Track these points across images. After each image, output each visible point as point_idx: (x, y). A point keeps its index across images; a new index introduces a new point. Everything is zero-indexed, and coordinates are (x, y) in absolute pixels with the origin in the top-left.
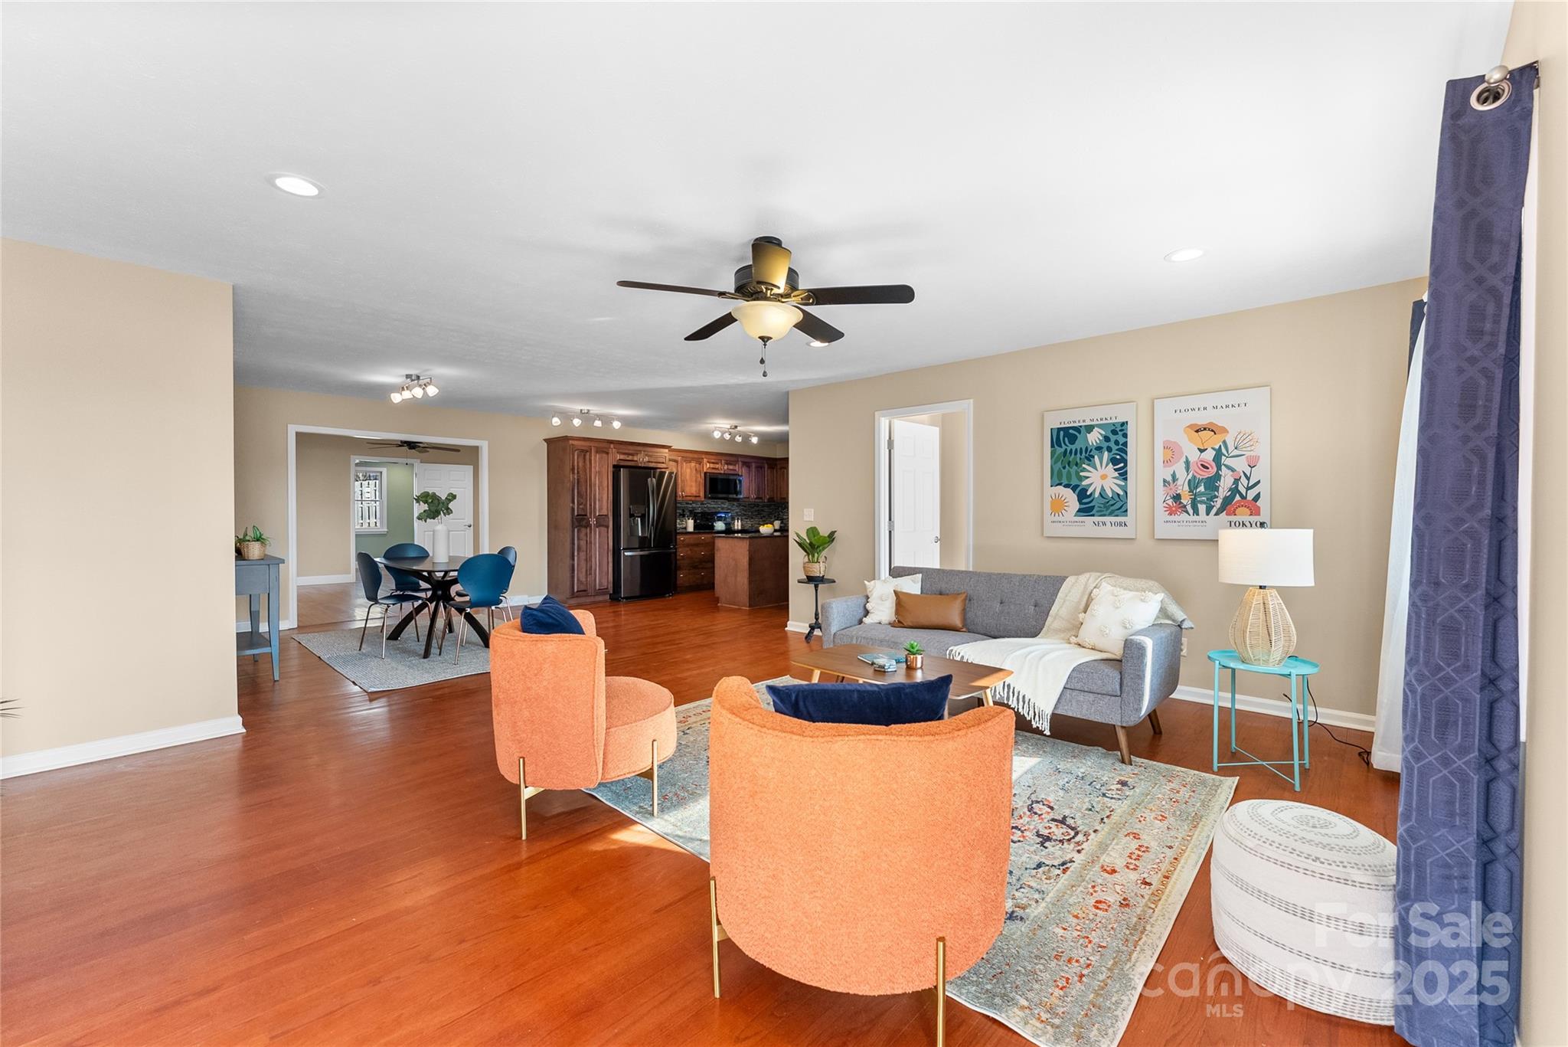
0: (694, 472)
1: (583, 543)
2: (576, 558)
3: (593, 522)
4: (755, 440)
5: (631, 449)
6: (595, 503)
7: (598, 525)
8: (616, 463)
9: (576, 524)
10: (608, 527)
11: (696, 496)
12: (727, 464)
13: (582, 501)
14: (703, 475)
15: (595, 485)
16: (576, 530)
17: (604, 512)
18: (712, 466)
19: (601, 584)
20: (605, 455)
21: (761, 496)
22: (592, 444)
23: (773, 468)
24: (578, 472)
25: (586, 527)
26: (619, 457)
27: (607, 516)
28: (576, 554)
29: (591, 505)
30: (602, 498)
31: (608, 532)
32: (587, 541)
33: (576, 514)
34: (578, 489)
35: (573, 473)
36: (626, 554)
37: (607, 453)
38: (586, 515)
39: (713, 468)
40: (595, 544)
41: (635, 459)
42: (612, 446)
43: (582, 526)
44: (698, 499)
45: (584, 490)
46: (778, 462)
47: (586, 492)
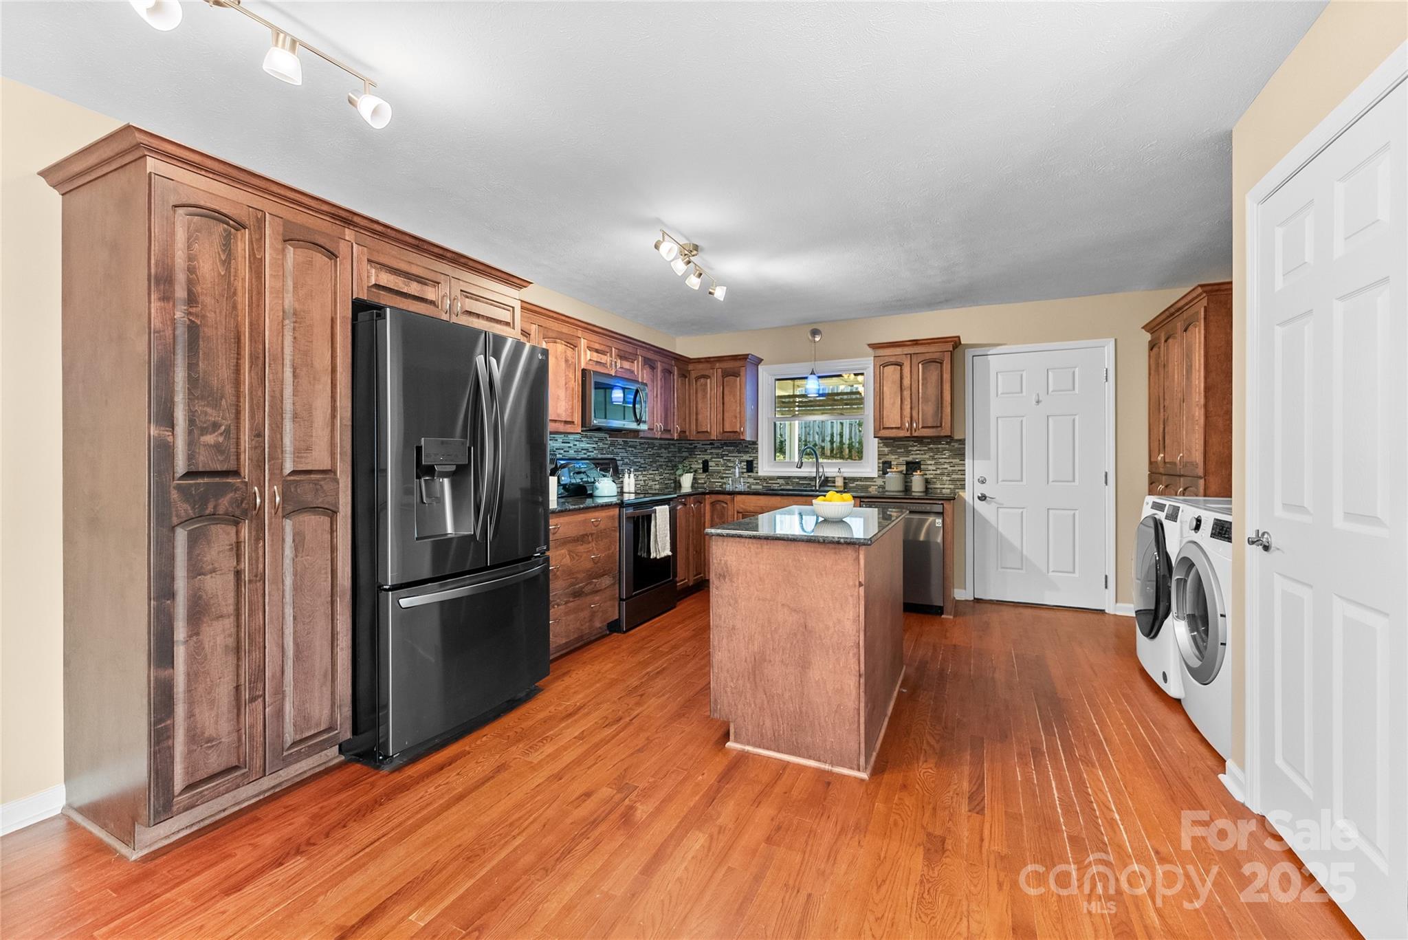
0: (563, 364)
1: (219, 586)
2: (180, 653)
3: (270, 495)
4: (720, 293)
5: (419, 264)
6: (278, 428)
7: (293, 506)
8: (364, 296)
9: (183, 508)
10: (332, 513)
11: (566, 422)
12: (622, 358)
13: (213, 415)
14: (579, 374)
15: (279, 358)
16: (181, 536)
17: (319, 459)
18: (596, 356)
19: (303, 718)
20: (320, 259)
21: (669, 428)
22: (268, 206)
23: (686, 377)
24: (192, 299)
25: (235, 521)
26: (376, 276)
27: (330, 472)
28: (180, 633)
29: (259, 435)
30: (310, 409)
31: (332, 531)
32: (238, 574)
33: (181, 467)
34: (192, 366)
35: (167, 297)
36: (404, 602)
37: (333, 255)
38: (236, 473)
39: (598, 363)
40: (279, 580)
41: (430, 294)
42: (349, 234)
43: (214, 518)
44: (569, 428)
45: (225, 373)
46: (691, 367)
47: (237, 383)
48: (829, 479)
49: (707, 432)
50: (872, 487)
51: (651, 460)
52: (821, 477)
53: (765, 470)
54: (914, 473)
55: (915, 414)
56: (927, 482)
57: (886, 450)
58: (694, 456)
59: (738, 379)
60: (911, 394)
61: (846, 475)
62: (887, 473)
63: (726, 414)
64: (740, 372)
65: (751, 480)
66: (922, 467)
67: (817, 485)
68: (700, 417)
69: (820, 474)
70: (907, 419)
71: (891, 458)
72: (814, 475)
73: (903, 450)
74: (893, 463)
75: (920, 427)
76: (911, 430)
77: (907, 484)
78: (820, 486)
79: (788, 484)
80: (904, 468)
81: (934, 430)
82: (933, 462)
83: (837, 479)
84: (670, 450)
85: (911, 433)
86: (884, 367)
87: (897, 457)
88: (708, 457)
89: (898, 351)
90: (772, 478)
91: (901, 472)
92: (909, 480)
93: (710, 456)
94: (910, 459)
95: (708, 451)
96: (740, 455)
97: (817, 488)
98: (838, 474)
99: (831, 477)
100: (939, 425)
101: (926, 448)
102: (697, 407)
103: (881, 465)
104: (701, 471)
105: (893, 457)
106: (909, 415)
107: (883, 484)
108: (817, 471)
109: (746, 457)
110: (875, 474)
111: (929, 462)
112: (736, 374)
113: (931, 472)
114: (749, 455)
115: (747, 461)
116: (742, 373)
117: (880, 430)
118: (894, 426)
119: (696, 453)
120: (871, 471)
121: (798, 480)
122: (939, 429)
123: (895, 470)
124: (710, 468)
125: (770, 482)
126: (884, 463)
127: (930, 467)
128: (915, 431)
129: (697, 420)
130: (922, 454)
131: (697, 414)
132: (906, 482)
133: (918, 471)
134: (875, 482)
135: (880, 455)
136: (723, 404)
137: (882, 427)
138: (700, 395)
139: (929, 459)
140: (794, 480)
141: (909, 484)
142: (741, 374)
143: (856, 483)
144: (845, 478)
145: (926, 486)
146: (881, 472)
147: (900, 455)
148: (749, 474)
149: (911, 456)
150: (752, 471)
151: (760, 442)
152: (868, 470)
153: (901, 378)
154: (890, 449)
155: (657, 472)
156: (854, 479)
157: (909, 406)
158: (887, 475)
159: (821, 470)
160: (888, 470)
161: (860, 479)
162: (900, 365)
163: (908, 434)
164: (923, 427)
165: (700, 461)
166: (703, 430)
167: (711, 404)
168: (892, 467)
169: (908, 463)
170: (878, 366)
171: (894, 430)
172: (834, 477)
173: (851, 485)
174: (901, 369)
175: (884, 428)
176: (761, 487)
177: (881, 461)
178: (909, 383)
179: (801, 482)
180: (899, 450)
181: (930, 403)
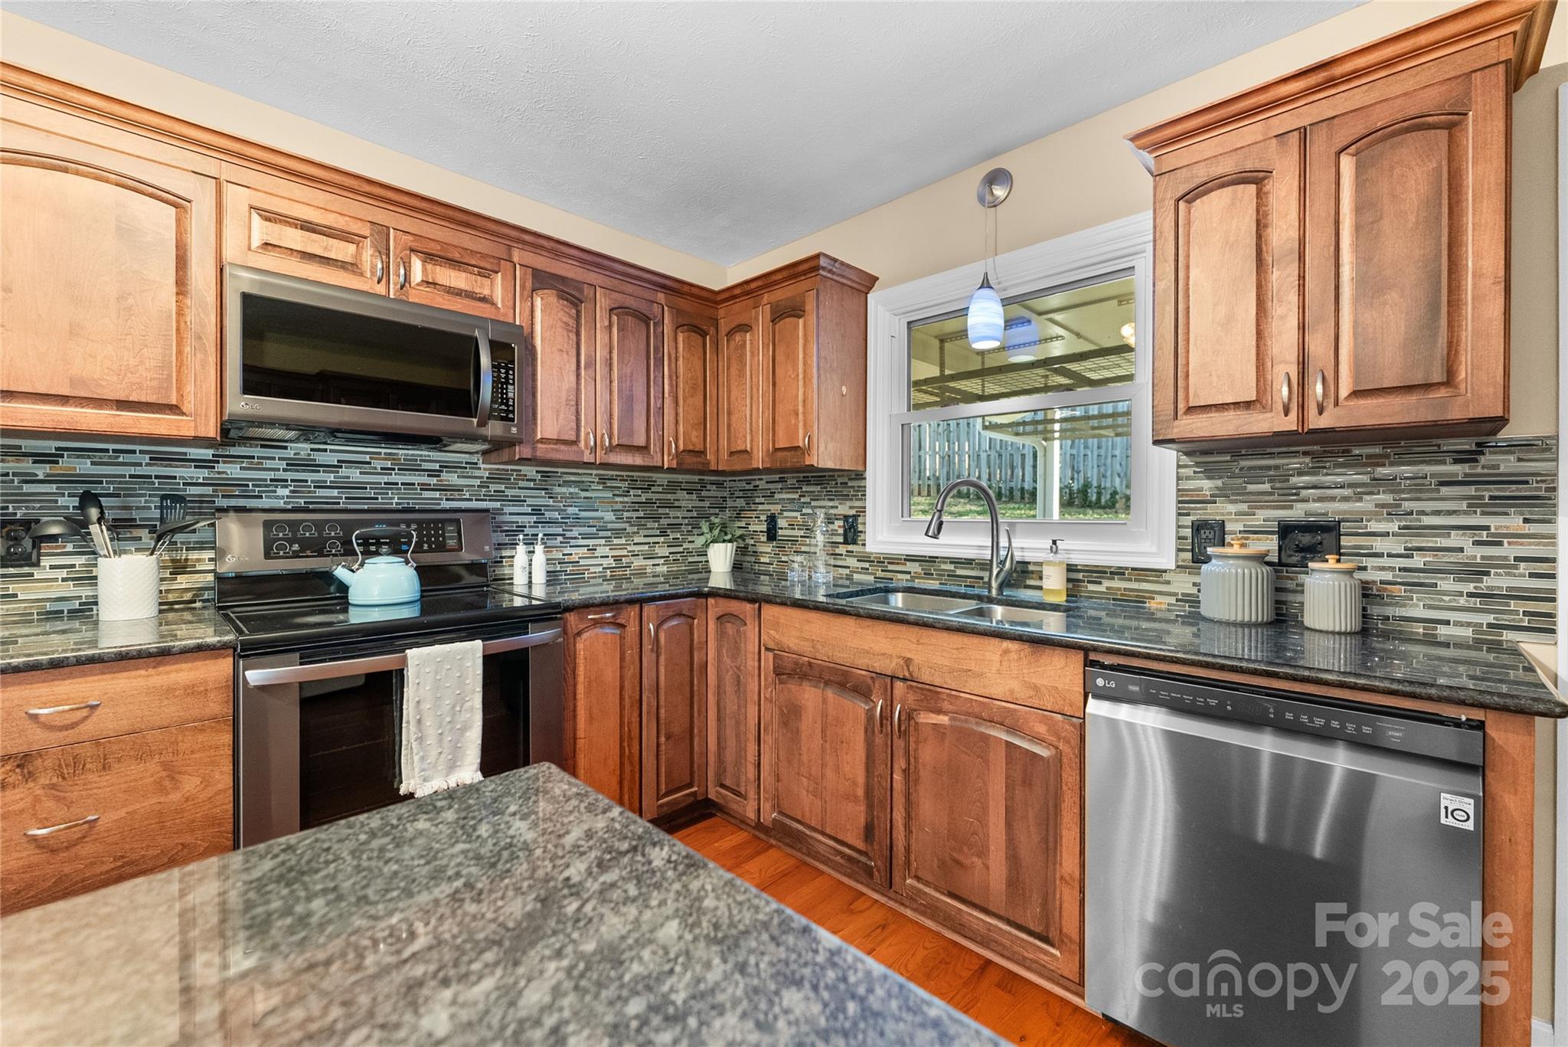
12: (435, 258)
18: (302, 239)
39: (311, 256)
46: (720, 312)
48: (1031, 568)
49: (746, 451)
50: (1159, 598)
51: (641, 514)
52: (1003, 563)
53: (880, 538)
54: (1311, 565)
55: (1319, 346)
56: (1367, 593)
57: (1207, 485)
58: (753, 507)
59: (801, 321)
60: (1302, 277)
61: (1078, 559)
62: (1207, 559)
63: (780, 407)
64: (804, 303)
65: (852, 562)
66: (1345, 541)
67: (994, 585)
68: (734, 418)
69: (1003, 553)
70: (1284, 367)
71: (1225, 510)
72: (987, 554)
73: (1267, 487)
74: (1229, 527)
75: (1344, 392)
76: (1302, 407)
77: (1283, 597)
78: (1001, 588)
79: (928, 575)
80: (1270, 545)
81: (1413, 399)
82: (1393, 527)
83: (1047, 571)
84: (703, 493)
85: (1302, 419)
86: (1189, 202)
87: (1244, 507)
88: (775, 509)
89: (1250, 132)
90: (894, 560)
91: (1260, 559)
92: (1291, 585)
93: (779, 507)
94: (1297, 513)
95: (777, 496)
96: (831, 504)
97: (994, 592)
98: (1051, 557)
99: (1035, 564)
100: (1437, 376)
101: (1365, 478)
102: (729, 398)
103: (1188, 532)
104: (764, 539)
105: (1232, 508)
106: (1292, 356)
107: (1194, 591)
108: (995, 545)
109: (844, 509)
110: (1167, 560)
111: (1374, 526)
112: (796, 311)
113: (1385, 562)
114: (849, 503)
115: (846, 518)
116: (810, 306)
117: (1176, 417)
118: (1230, 399)
119: (757, 500)
120: (1154, 549)
121: (951, 567)
122: (1443, 392)
123: (1236, 550)
124: (780, 532)
125: (890, 567)
126: (1198, 527)
127: (1379, 545)
128: (1321, 410)
129: (729, 426)
130: (1345, 499)
131: (729, 414)
132: (1278, 590)
133: (1331, 558)
134: (1168, 583)
135: (1185, 501)
136: (774, 385)
137: (1181, 406)
138: (734, 371)
139: (1374, 516)
140: (943, 567)
141: (1291, 597)
142: (808, 308)
143: (1106, 583)
144: (1071, 568)
145: (1364, 609)
146: (1188, 556)
147: (1257, 501)
148: (850, 547)
149: (1299, 505)
150: (854, 542)
151: (869, 474)
152: (1147, 546)
153: (1261, 226)
154: (1219, 483)
155: (662, 539)
156: (1099, 573)
157: (1293, 322)
158: (1204, 567)
159: (1003, 542)
160: (1210, 550)
161: (1119, 572)
162: (1257, 178)
163: (1290, 423)
164: (1356, 394)
165: (763, 518)
166: (739, 449)
167: (752, 388)
168: (1228, 539)
169: (1285, 530)
170: (1170, 204)
171: (1231, 414)
172: (1040, 564)
173: (1092, 587)
174: (1260, 194)
175: (1190, 410)
176: (871, 578)
177: (1187, 521)
178: (1294, 234)
179: (959, 572)
180: (1251, 488)
181: (1393, 296)
